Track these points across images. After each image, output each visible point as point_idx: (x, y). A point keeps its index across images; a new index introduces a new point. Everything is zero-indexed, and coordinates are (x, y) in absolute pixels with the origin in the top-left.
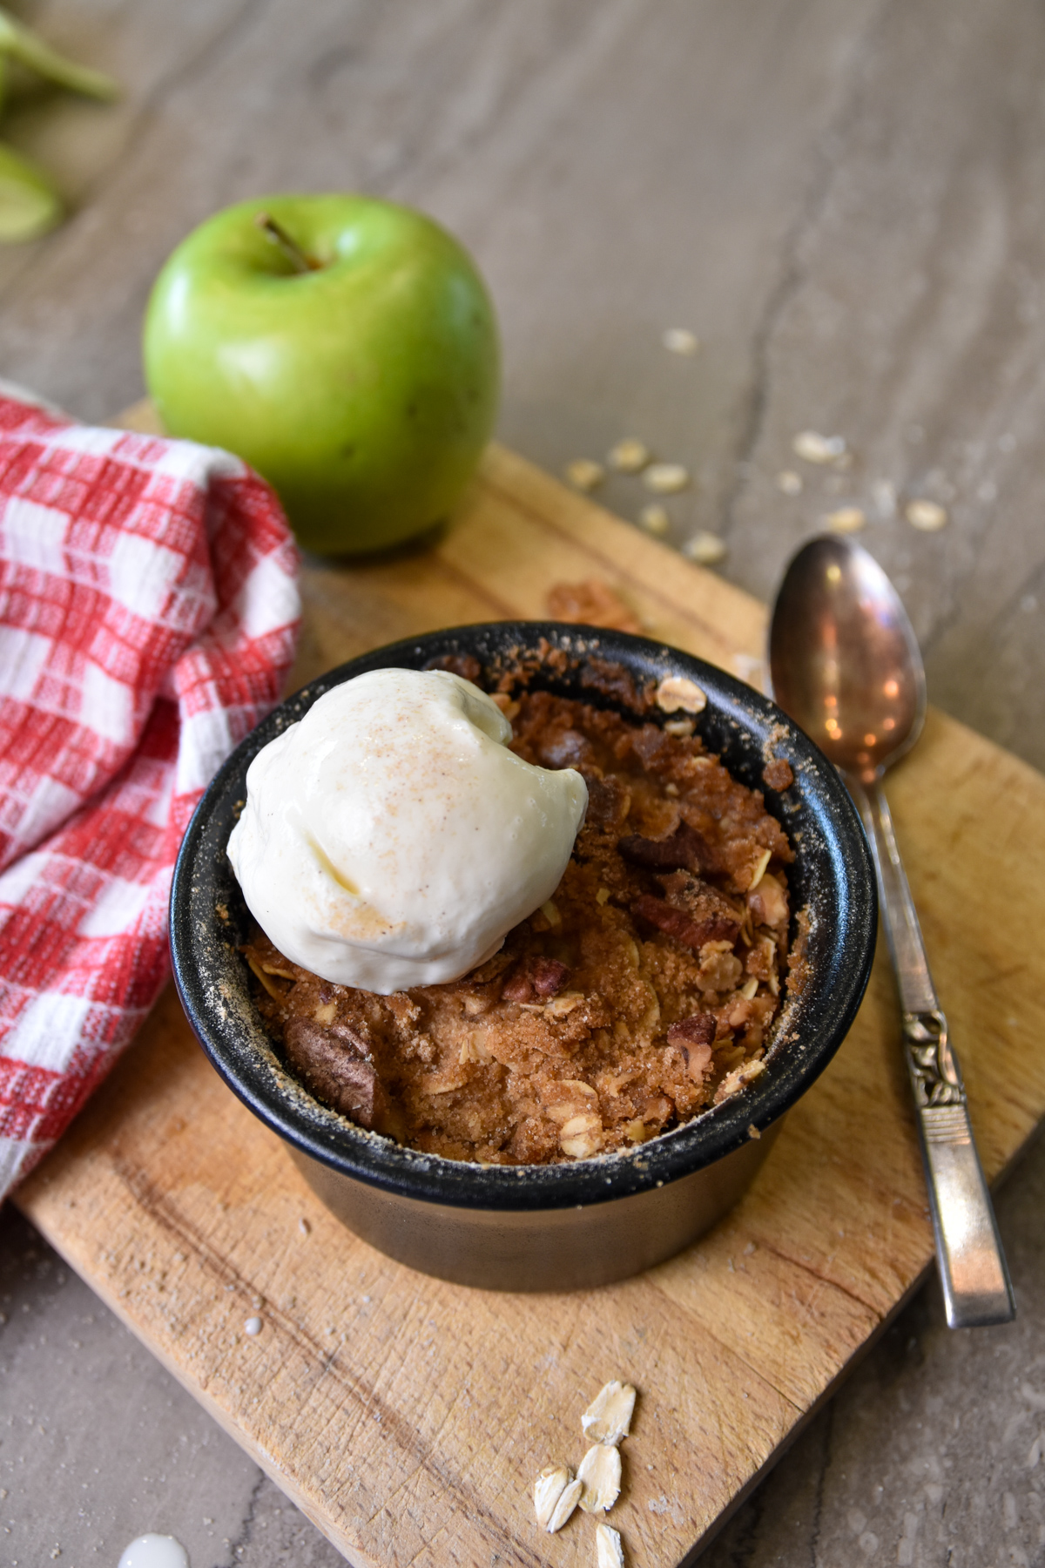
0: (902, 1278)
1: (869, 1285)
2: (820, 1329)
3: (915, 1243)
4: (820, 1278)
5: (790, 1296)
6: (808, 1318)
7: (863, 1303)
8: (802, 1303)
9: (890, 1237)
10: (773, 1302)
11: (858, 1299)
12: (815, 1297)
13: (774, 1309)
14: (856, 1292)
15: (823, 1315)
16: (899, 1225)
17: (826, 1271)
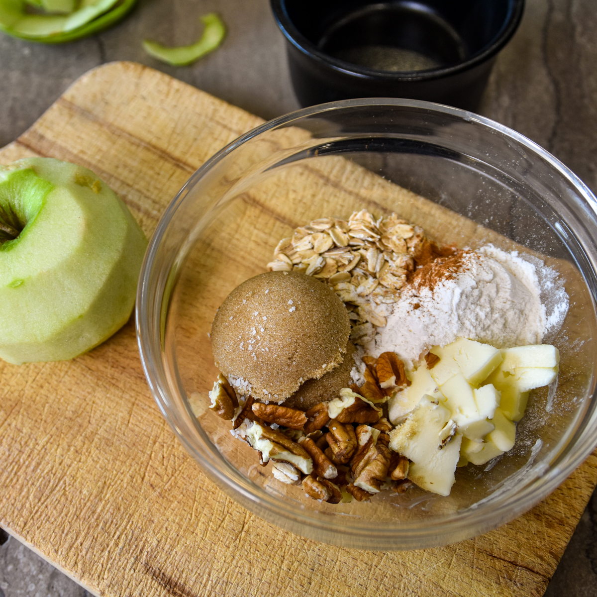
0: (556, 557)
1: (541, 565)
2: (521, 592)
3: (559, 539)
4: (517, 565)
5: (504, 578)
6: (515, 587)
7: (540, 574)
8: (511, 581)
9: (546, 537)
10: (496, 583)
11: (537, 573)
12: (517, 576)
13: (498, 586)
14: (536, 570)
15: (522, 585)
16: (549, 530)
17: (519, 562)
